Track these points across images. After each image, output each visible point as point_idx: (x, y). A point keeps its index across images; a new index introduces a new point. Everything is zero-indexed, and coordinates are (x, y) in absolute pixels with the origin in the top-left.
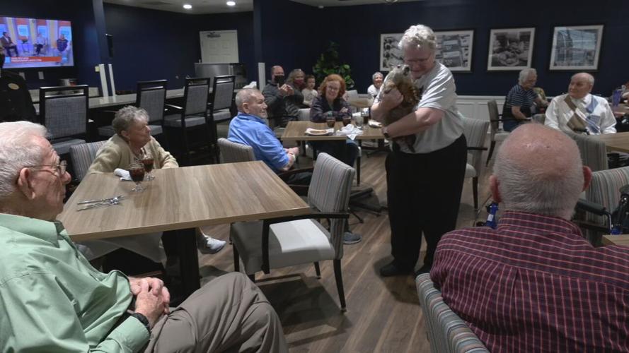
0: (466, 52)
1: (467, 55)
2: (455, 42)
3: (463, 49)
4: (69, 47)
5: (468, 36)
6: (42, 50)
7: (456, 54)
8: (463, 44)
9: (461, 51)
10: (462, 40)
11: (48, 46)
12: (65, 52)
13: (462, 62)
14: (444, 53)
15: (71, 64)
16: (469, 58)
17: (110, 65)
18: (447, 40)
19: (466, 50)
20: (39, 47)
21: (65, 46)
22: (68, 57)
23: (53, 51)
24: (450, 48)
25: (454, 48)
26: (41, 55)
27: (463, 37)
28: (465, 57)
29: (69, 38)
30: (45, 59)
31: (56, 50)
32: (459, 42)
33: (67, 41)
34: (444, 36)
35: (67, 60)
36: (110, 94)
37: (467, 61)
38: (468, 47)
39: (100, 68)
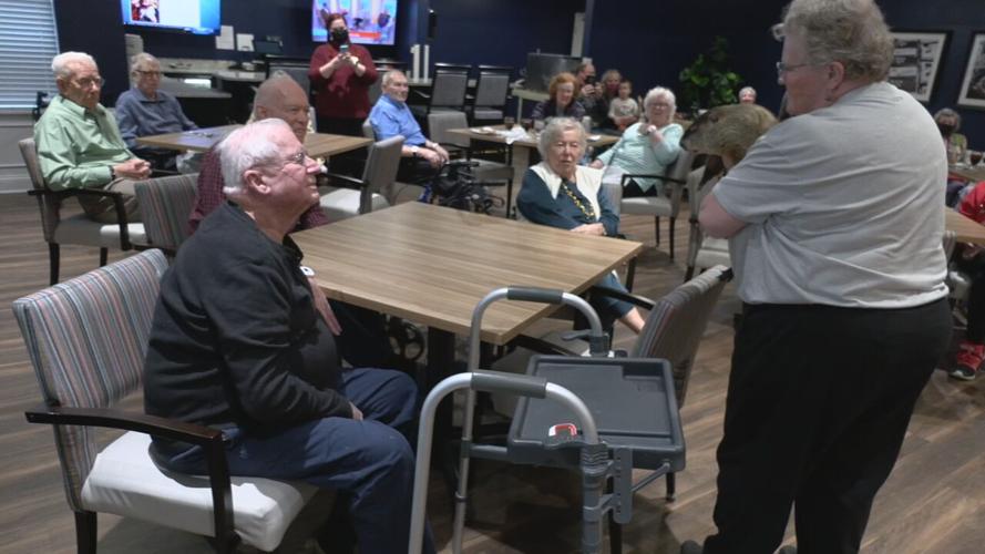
0: (927, 71)
1: (928, 74)
2: (912, 52)
3: (923, 64)
4: (391, 23)
5: (936, 42)
6: (361, 24)
7: (911, 71)
8: (925, 55)
9: (919, 67)
10: (924, 49)
11: (368, 22)
12: (386, 29)
13: (917, 86)
14: (892, 69)
15: (391, 42)
16: (931, 80)
17: (427, 48)
18: (899, 47)
19: (928, 66)
20: (358, 21)
21: (387, 21)
22: (388, 33)
23: (374, 26)
24: (903, 60)
25: (910, 61)
26: (360, 31)
27: (926, 45)
28: (924, 79)
29: (393, 13)
30: (362, 35)
31: (377, 26)
32: (920, 52)
33: (388, 16)
34: (896, 41)
35: (388, 39)
36: (421, 75)
37: (925, 84)
38: (931, 60)
39: (415, 50)
